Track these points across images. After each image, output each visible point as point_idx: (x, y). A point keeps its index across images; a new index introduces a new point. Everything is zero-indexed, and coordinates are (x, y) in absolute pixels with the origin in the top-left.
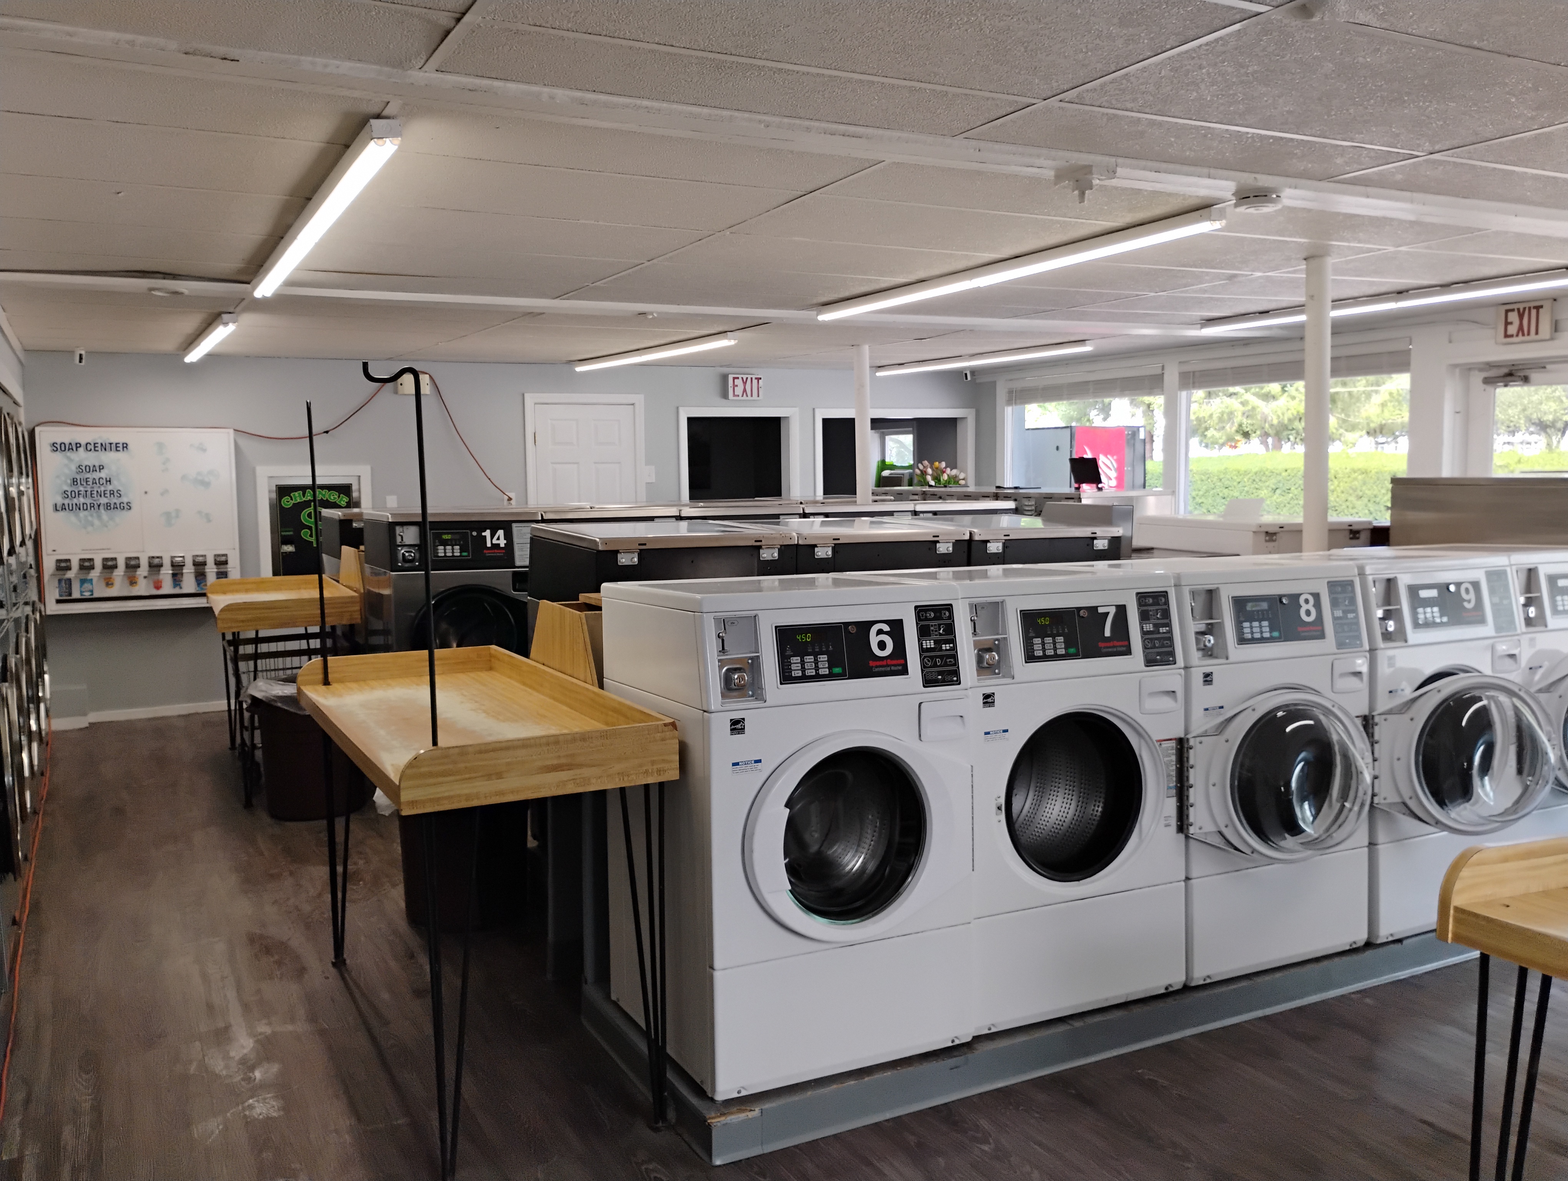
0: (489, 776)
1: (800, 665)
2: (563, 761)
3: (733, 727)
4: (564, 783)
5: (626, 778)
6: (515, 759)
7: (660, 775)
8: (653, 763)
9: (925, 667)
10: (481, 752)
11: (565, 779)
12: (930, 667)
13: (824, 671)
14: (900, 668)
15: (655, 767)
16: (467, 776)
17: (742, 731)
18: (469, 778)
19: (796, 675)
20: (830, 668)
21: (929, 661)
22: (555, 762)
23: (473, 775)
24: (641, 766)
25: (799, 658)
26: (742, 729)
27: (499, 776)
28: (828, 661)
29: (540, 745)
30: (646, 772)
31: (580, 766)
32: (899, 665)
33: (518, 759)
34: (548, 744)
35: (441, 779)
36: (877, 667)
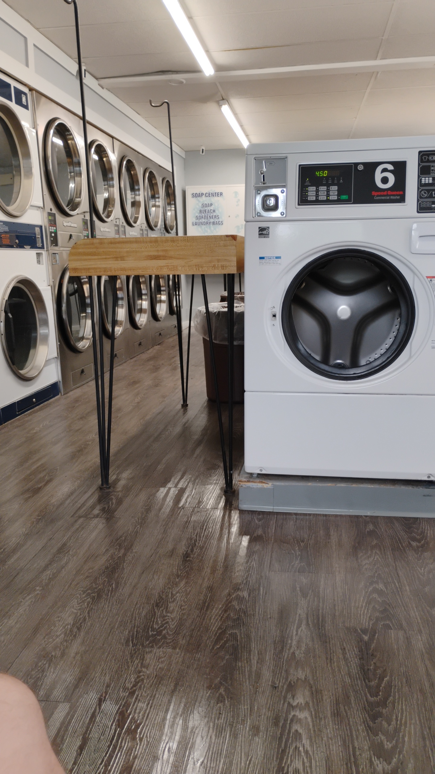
0: (116, 258)
1: (315, 192)
2: (161, 253)
3: (260, 232)
4: (161, 267)
5: (200, 269)
6: (131, 250)
7: (223, 269)
8: (218, 261)
9: (421, 197)
10: (111, 243)
11: (162, 265)
12: (426, 198)
13: (334, 197)
14: (398, 197)
15: (220, 264)
16: (104, 257)
17: (266, 235)
18: (106, 258)
19: (311, 199)
20: (339, 195)
21: (425, 193)
22: (156, 253)
23: (107, 257)
24: (210, 262)
25: (315, 188)
26: (267, 234)
27: (122, 258)
28: (338, 190)
29: (146, 242)
30: (214, 266)
31: (171, 258)
32: (397, 195)
33: (133, 249)
34: (151, 242)
35: (90, 257)
36: (378, 196)
